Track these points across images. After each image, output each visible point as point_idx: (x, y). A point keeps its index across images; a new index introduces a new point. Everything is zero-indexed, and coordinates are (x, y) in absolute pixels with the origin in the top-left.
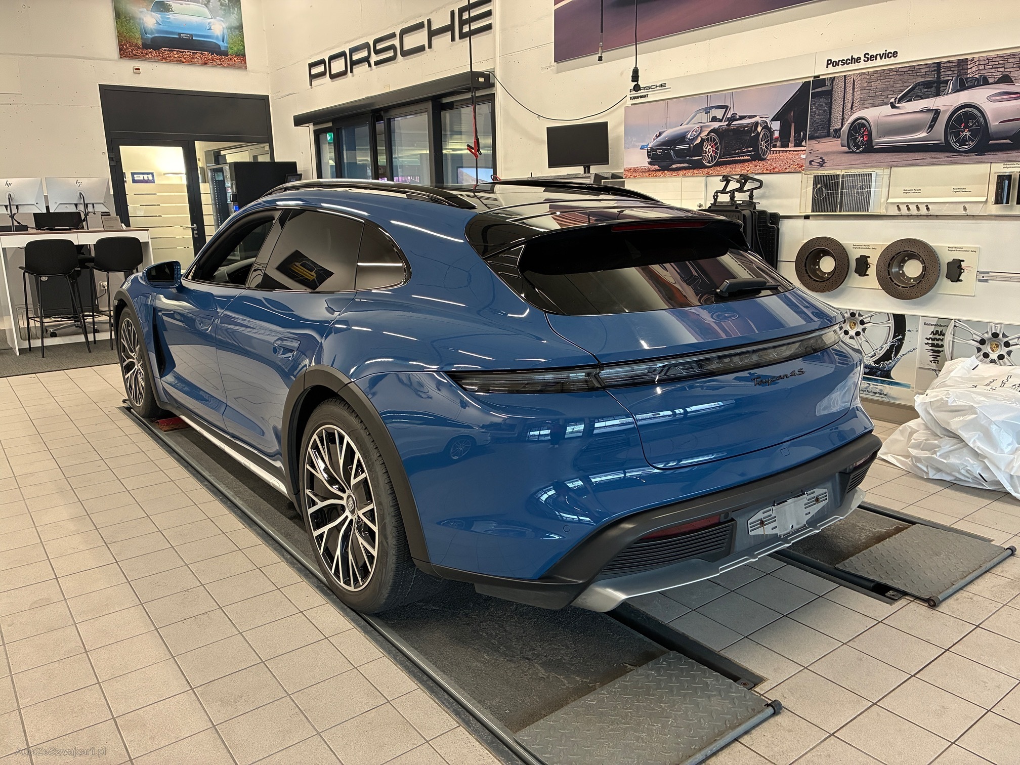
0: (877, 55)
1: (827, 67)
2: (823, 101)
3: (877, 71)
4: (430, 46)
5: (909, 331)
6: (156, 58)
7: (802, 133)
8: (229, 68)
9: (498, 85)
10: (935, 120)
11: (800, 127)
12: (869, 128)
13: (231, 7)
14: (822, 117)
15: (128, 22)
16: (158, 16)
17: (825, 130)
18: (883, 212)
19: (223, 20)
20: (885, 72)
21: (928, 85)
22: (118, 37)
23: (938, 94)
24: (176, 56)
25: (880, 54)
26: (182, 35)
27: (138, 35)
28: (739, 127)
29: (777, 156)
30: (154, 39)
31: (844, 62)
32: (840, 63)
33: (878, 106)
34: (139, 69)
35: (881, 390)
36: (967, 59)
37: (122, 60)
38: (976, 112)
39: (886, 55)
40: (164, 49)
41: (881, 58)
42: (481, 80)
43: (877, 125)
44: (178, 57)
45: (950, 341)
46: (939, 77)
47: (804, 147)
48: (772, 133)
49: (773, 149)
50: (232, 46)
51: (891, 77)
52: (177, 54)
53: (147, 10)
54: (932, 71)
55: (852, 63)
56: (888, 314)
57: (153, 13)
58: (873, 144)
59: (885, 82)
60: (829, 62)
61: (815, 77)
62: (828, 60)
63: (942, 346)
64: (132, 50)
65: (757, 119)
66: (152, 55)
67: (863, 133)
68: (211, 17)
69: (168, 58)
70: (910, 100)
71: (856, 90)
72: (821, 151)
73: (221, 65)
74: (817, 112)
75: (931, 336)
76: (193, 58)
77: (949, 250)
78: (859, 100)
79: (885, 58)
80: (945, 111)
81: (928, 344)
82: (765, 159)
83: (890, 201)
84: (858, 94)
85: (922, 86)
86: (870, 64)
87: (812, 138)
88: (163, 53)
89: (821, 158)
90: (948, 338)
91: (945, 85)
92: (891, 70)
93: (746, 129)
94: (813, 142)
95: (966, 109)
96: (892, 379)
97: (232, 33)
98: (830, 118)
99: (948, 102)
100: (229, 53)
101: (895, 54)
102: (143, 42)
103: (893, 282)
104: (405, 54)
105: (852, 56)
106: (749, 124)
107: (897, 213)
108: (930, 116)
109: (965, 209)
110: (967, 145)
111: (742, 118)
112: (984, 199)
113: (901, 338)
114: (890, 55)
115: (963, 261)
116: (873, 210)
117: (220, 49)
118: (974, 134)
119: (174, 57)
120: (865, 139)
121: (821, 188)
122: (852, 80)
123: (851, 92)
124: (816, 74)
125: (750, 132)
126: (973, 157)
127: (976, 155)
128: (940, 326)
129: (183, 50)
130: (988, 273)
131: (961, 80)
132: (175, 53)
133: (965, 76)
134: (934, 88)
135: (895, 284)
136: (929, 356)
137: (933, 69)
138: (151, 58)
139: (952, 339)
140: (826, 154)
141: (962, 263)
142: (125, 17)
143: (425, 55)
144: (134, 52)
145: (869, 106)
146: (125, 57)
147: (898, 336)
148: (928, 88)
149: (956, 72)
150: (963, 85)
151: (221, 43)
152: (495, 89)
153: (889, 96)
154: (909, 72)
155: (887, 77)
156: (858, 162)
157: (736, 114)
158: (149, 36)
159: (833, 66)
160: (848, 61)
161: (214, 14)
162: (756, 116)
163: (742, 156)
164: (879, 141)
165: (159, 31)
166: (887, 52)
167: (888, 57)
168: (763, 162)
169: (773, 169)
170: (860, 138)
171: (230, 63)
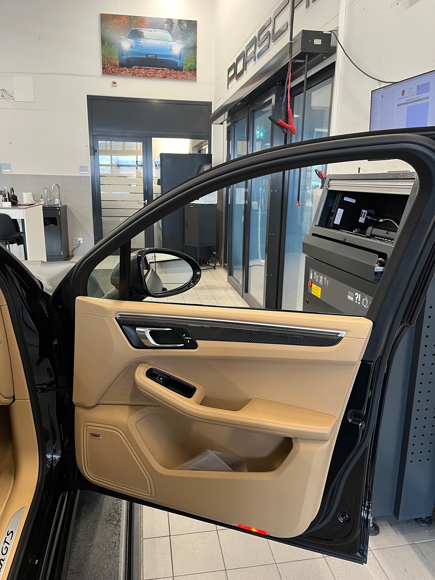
6: (128, 74)
8: (182, 80)
9: (339, 50)
13: (189, 32)
15: (110, 47)
16: (132, 41)
19: (181, 42)
22: (102, 58)
24: (143, 72)
26: (149, 56)
27: (116, 57)
30: (128, 60)
34: (115, 83)
37: (103, 76)
40: (135, 67)
42: (318, 42)
44: (145, 73)
50: (186, 63)
52: (144, 71)
53: (125, 37)
57: (129, 40)
64: (112, 68)
66: (125, 72)
68: (172, 41)
69: (137, 74)
73: (176, 78)
76: (155, 73)
88: (134, 70)
97: (187, 53)
100: (184, 69)
102: (120, 62)
117: (177, 65)
119: (142, 73)
129: (149, 68)
132: (143, 70)
138: (125, 74)
142: (108, 44)
144: (113, 70)
146: (106, 74)
151: (178, 61)
152: (334, 56)
158: (125, 57)
161: (175, 37)
165: (132, 53)
171: (184, 76)
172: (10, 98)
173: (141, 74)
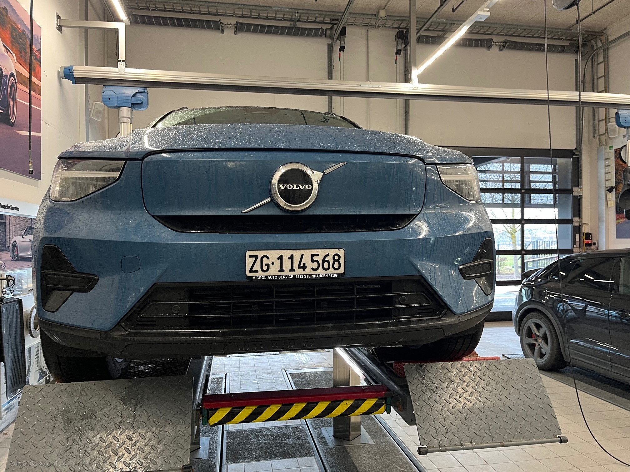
2: (3, 227)
12: (17, 247)
14: (3, 238)
17: (5, 247)
20: (20, 218)
31: (5, 207)
33: (19, 236)
54: (30, 222)
55: (7, 209)
58: (19, 256)
59: (20, 223)
67: (16, 250)
70: (26, 235)
72: (4, 259)
74: (2, 235)
78: (14, 230)
89: (4, 264)
94: (1, 253)
98: (6, 239)
120: (16, 253)
122: (12, 219)
123: (12, 226)
140: (6, 261)
153: (21, 231)
156: (16, 266)
167: (17, 210)
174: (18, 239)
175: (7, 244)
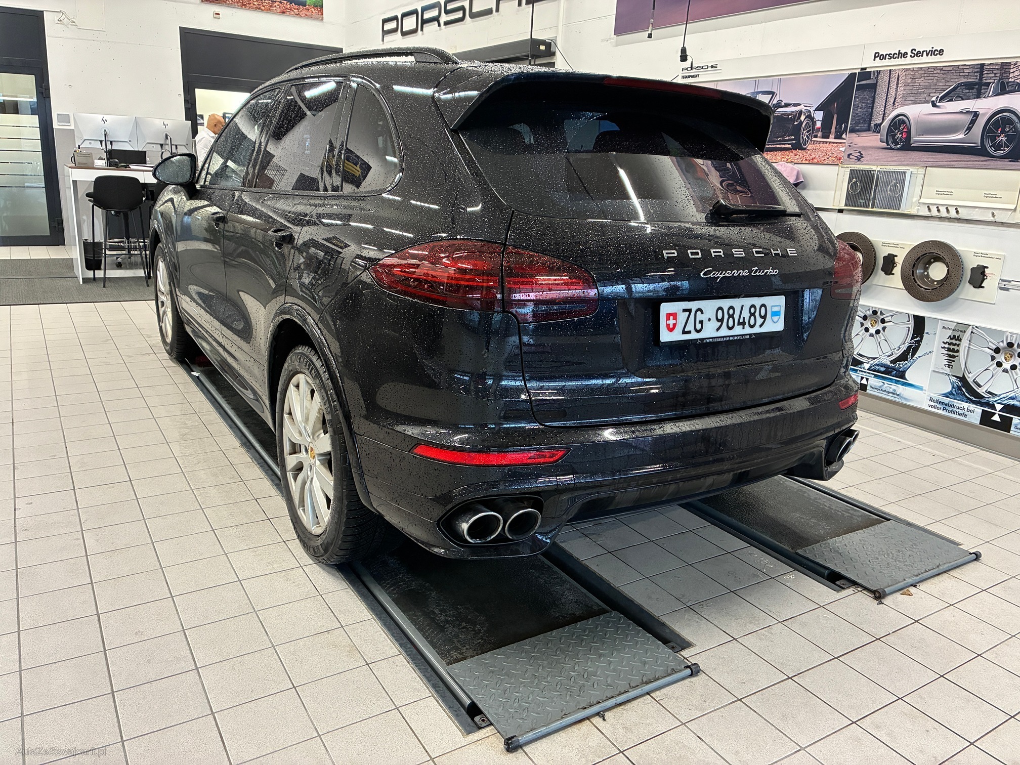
0: (923, 51)
1: (874, 60)
2: (867, 94)
3: (922, 68)
4: (497, 10)
5: (927, 333)
6: (236, 4)
7: (843, 125)
8: (306, 18)
9: (558, 54)
10: (973, 122)
11: (843, 119)
12: (908, 125)
14: (865, 110)
17: (866, 124)
18: (914, 211)
20: (929, 70)
21: (970, 86)
23: (978, 96)
24: (255, 3)
25: (926, 51)
28: (783, 114)
29: (817, 146)
31: (891, 56)
32: (887, 57)
33: (919, 104)
34: (219, 14)
35: (895, 390)
36: (1010, 63)
37: (203, 3)
38: (1014, 118)
39: (932, 53)
41: (927, 55)
42: (542, 48)
43: (917, 123)
44: (258, 5)
45: (965, 346)
46: (981, 79)
47: (844, 139)
48: (814, 123)
49: (814, 139)
51: (934, 75)
52: (257, 1)
54: (975, 72)
55: (898, 58)
56: (908, 314)
58: (911, 142)
59: (929, 80)
60: (877, 55)
61: (862, 69)
62: (876, 53)
63: (958, 351)
65: (802, 108)
66: (232, 1)
67: (903, 129)
69: (247, 5)
70: (951, 100)
71: (900, 85)
72: (860, 145)
73: (298, 15)
74: (860, 105)
75: (948, 340)
76: (271, 6)
77: (974, 255)
78: (901, 96)
79: (931, 55)
80: (984, 114)
81: (944, 348)
82: (805, 149)
83: (922, 201)
84: (901, 89)
85: (964, 87)
86: (916, 60)
87: (853, 131)
89: (860, 152)
90: (964, 343)
91: (987, 87)
92: (935, 68)
93: (790, 116)
94: (854, 135)
95: (1004, 114)
96: (906, 380)
98: (872, 112)
99: (987, 105)
100: (307, 4)
101: (941, 52)
103: (916, 283)
104: (473, 16)
105: (899, 51)
106: (793, 112)
107: (927, 213)
108: (969, 118)
109: (993, 215)
110: (1002, 150)
111: (787, 105)
112: (1013, 207)
113: (918, 340)
114: (936, 52)
115: (987, 267)
116: (904, 209)
118: (1010, 139)
120: (904, 136)
121: (856, 182)
122: (897, 76)
123: (895, 87)
124: (863, 66)
125: (793, 120)
126: (1007, 163)
127: (1010, 161)
128: (958, 331)
130: (1009, 281)
131: (1003, 83)
133: (1007, 80)
134: (975, 90)
135: (918, 285)
136: (944, 360)
137: (976, 70)
138: (232, 4)
139: (968, 345)
140: (865, 148)
141: (986, 269)
143: (492, 18)
145: (910, 102)
146: (206, 1)
147: (916, 337)
148: (969, 89)
149: (998, 75)
150: (1004, 89)
152: (555, 58)
153: (931, 95)
154: (952, 71)
155: (931, 75)
156: (895, 159)
157: (782, 101)
159: (880, 59)
160: (895, 56)
162: (801, 105)
163: (783, 144)
164: (917, 139)
166: (934, 49)
167: (934, 55)
168: (803, 152)
169: (813, 159)
170: (899, 135)
171: (308, 13)
172: (70, 23)
173: (252, 5)
174: (916, 112)
175: (874, 118)
